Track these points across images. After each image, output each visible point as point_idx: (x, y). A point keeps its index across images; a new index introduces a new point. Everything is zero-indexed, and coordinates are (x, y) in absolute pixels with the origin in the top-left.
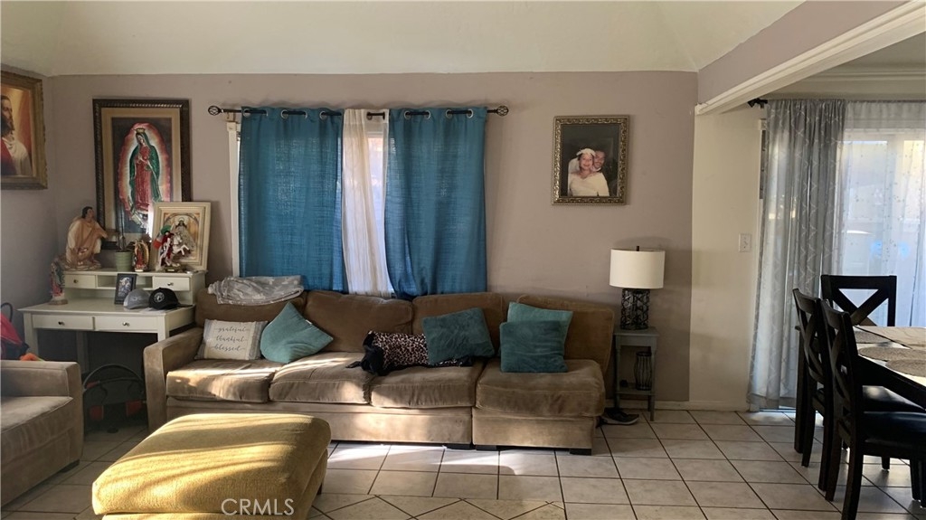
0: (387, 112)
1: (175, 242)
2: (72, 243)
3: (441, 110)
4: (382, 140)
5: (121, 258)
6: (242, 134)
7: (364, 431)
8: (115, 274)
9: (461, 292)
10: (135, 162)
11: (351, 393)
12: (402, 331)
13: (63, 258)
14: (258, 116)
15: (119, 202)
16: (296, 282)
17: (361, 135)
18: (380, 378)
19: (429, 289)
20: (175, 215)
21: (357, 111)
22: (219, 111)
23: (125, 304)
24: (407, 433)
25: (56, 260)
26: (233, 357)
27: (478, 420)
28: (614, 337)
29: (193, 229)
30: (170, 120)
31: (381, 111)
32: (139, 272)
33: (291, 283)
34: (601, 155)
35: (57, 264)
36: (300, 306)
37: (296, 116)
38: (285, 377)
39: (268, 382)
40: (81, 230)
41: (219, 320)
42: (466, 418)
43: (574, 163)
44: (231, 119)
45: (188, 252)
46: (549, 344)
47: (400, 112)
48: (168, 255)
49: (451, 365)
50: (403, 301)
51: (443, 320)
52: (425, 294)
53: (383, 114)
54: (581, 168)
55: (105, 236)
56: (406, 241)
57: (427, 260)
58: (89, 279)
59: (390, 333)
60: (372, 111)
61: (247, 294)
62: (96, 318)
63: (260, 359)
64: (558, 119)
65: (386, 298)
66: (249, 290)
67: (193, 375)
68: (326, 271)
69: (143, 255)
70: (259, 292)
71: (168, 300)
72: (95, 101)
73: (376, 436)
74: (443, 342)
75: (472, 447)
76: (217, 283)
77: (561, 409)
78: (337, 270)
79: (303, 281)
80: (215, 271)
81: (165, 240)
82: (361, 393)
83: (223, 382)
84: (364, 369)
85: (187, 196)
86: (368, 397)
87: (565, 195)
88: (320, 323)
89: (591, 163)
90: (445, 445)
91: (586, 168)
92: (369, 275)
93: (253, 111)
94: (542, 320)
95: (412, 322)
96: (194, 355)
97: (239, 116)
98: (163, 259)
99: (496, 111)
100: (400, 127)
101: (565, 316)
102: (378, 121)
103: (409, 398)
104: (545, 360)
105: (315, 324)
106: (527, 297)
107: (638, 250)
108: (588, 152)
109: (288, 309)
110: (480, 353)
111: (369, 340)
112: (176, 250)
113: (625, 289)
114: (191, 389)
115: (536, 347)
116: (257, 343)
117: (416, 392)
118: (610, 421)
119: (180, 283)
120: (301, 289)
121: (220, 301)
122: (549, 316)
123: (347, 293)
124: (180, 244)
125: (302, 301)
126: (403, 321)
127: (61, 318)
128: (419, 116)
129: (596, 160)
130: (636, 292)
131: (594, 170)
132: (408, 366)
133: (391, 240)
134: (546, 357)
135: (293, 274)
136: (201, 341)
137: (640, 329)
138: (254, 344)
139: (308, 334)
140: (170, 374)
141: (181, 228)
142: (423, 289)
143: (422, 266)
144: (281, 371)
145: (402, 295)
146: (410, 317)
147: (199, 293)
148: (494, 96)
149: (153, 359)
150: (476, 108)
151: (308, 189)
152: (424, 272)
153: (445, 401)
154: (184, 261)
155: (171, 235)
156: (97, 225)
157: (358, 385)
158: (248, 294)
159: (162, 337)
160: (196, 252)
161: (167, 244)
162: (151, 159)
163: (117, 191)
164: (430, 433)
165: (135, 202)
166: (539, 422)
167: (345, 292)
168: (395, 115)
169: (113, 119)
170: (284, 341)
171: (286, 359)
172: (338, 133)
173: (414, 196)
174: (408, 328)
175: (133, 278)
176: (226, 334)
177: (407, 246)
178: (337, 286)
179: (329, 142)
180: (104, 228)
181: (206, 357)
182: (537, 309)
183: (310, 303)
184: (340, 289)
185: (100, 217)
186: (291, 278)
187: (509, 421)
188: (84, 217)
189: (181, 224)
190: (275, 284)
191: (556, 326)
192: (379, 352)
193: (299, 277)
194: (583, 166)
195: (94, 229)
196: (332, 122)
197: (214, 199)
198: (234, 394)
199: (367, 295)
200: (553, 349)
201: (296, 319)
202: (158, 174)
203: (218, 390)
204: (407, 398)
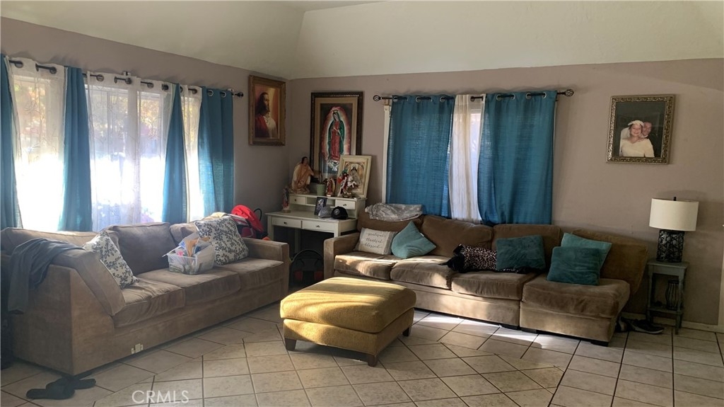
0: (484, 95)
1: (349, 180)
2: (295, 178)
3: (522, 93)
4: (480, 114)
5: (320, 188)
6: (392, 113)
7: (446, 307)
8: (316, 197)
9: (531, 223)
10: (332, 130)
11: (438, 281)
12: (483, 247)
13: (290, 186)
14: (402, 102)
15: (322, 155)
16: (418, 209)
17: (465, 111)
18: (459, 274)
19: (507, 219)
20: (351, 163)
21: (464, 96)
22: (380, 98)
23: (319, 215)
24: (474, 313)
25: (286, 187)
26: (375, 252)
27: (524, 310)
28: (647, 267)
29: (360, 172)
30: (352, 104)
31: (481, 95)
32: (329, 196)
33: (415, 209)
34: (649, 125)
35: (286, 189)
36: (418, 224)
37: (425, 101)
38: (400, 266)
39: (390, 268)
40: (300, 170)
41: (370, 228)
42: (516, 307)
43: (625, 132)
44: (387, 103)
45: (356, 186)
46: (586, 265)
47: (493, 95)
48: (345, 187)
49: (511, 272)
50: (486, 226)
51: (511, 241)
52: (505, 223)
53: (482, 97)
54: (631, 135)
55: (313, 174)
56: (493, 185)
57: (506, 199)
58: (303, 200)
59: (474, 247)
60: (475, 96)
61: (386, 214)
62: (303, 222)
63: (390, 255)
64: (614, 98)
65: (476, 224)
66: (389, 212)
67: (349, 259)
68: (437, 202)
69: (332, 187)
70: (394, 213)
71: (342, 214)
72: (312, 94)
73: (455, 311)
74: (507, 256)
75: (518, 328)
76: (371, 206)
77: (583, 310)
78: (445, 202)
79: (423, 208)
80: (372, 198)
81: (344, 178)
82: (445, 282)
83: (364, 264)
84: (449, 267)
85: (359, 152)
86: (449, 284)
87: (617, 155)
88: (429, 236)
89: (640, 131)
90: (501, 324)
91: (636, 135)
92: (466, 207)
93: (399, 98)
94: (587, 247)
95: (491, 241)
96: (353, 248)
97: (391, 100)
98: (342, 190)
99: (564, 93)
100: (492, 106)
101: (604, 246)
102: (479, 102)
103: (477, 289)
104: (580, 275)
105: (426, 236)
106: (579, 231)
107: (675, 200)
108: (637, 123)
109: (410, 225)
110: (533, 266)
111: (458, 250)
112: (349, 184)
113: (661, 230)
114: (347, 267)
115: (576, 265)
116: (390, 244)
117: (481, 286)
118: (637, 329)
119: (350, 204)
120: (420, 213)
121: (371, 217)
122: (592, 245)
123: (451, 218)
124: (352, 181)
125: (420, 221)
126: (484, 240)
127: (286, 220)
128: (507, 98)
129: (644, 129)
130: (670, 232)
131: (643, 137)
132: (482, 270)
133: (482, 184)
134: (582, 273)
135: (417, 204)
136: (358, 240)
137: (673, 262)
138: (387, 245)
139: (420, 242)
140: (337, 257)
141: (354, 171)
142: (502, 219)
143: (503, 203)
144: (399, 262)
145: (487, 222)
146: (490, 238)
147: (360, 211)
148: (564, 82)
149: (329, 246)
150: (549, 92)
151: (430, 148)
152: (504, 207)
153: (499, 294)
154: (354, 191)
155: (347, 175)
156: (309, 168)
157: (443, 276)
158: (389, 215)
159: (336, 235)
160: (361, 186)
161: (345, 181)
162: (340, 129)
163: (321, 147)
164: (489, 315)
165: (330, 155)
166: (568, 317)
167: (449, 217)
168: (490, 98)
169: (321, 104)
170: (405, 245)
171: (405, 256)
172: (451, 111)
173: (500, 154)
174: (488, 245)
175: (325, 200)
176: (372, 238)
177: (493, 189)
178: (444, 214)
179: (445, 116)
180: (313, 170)
181: (359, 250)
182: (584, 239)
183: (425, 222)
184: (447, 215)
185: (311, 163)
186: (416, 206)
187: (547, 314)
188: (302, 163)
189: (354, 169)
190: (405, 209)
191: (596, 253)
192: (463, 258)
193: (420, 205)
194: (633, 133)
195: (307, 170)
196: (448, 104)
197: (373, 154)
198: (370, 272)
199: (463, 220)
200: (589, 268)
201: (414, 232)
202: (343, 138)
203: (361, 269)
204: (475, 289)
